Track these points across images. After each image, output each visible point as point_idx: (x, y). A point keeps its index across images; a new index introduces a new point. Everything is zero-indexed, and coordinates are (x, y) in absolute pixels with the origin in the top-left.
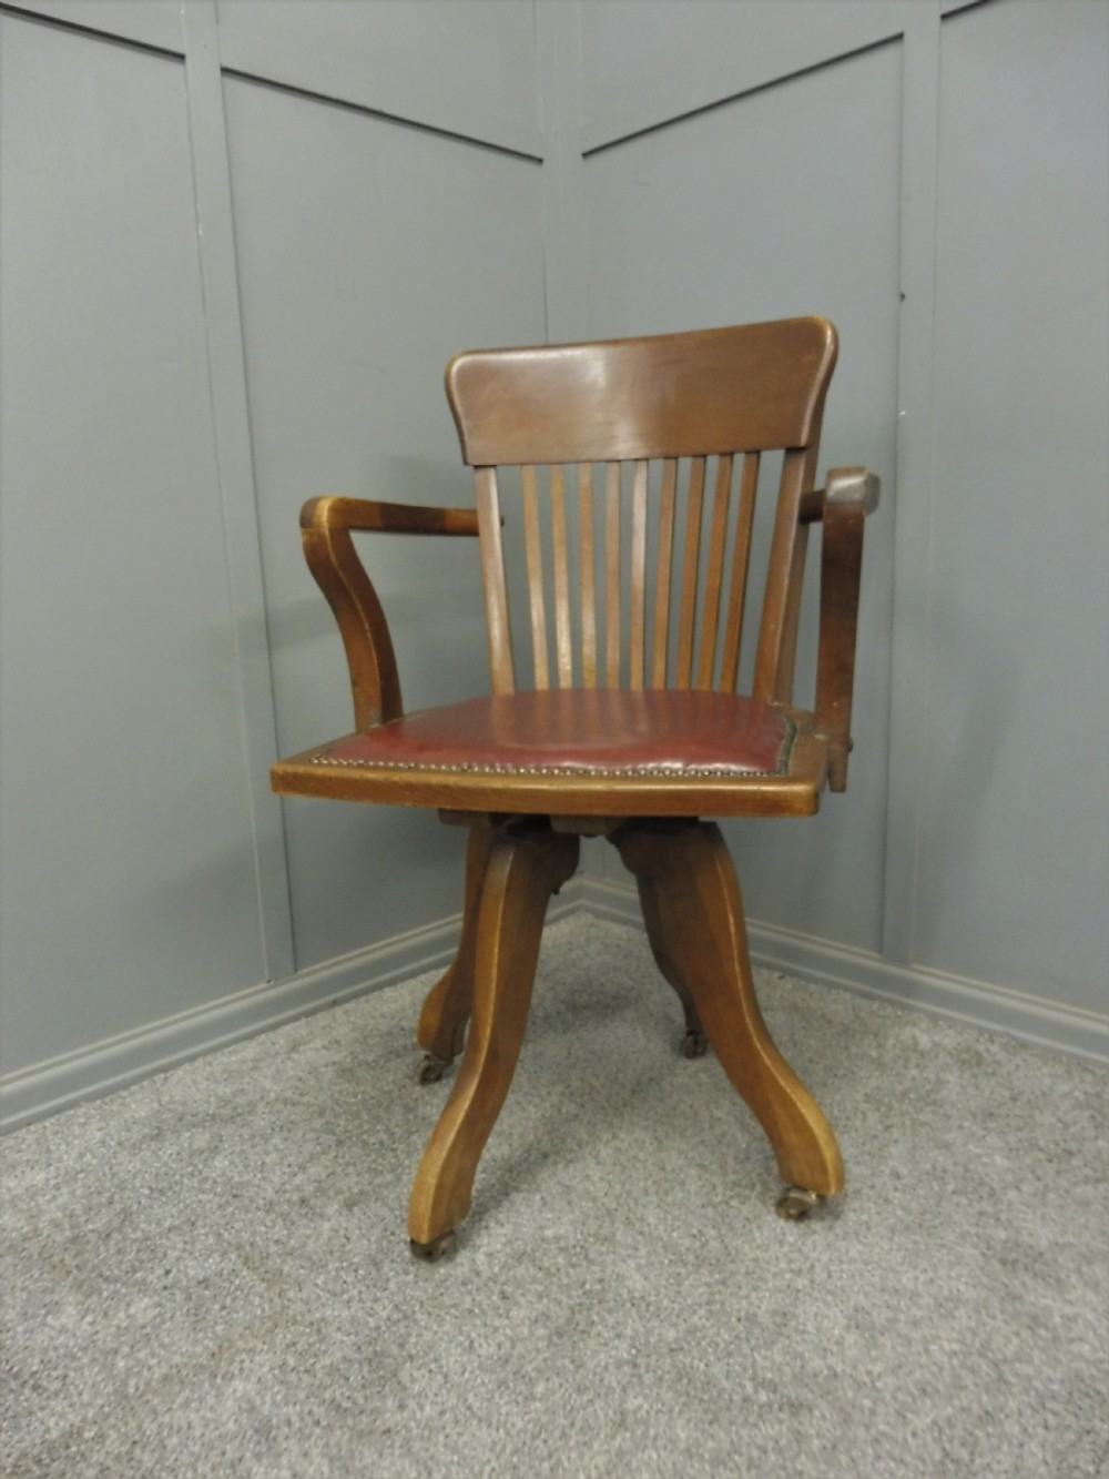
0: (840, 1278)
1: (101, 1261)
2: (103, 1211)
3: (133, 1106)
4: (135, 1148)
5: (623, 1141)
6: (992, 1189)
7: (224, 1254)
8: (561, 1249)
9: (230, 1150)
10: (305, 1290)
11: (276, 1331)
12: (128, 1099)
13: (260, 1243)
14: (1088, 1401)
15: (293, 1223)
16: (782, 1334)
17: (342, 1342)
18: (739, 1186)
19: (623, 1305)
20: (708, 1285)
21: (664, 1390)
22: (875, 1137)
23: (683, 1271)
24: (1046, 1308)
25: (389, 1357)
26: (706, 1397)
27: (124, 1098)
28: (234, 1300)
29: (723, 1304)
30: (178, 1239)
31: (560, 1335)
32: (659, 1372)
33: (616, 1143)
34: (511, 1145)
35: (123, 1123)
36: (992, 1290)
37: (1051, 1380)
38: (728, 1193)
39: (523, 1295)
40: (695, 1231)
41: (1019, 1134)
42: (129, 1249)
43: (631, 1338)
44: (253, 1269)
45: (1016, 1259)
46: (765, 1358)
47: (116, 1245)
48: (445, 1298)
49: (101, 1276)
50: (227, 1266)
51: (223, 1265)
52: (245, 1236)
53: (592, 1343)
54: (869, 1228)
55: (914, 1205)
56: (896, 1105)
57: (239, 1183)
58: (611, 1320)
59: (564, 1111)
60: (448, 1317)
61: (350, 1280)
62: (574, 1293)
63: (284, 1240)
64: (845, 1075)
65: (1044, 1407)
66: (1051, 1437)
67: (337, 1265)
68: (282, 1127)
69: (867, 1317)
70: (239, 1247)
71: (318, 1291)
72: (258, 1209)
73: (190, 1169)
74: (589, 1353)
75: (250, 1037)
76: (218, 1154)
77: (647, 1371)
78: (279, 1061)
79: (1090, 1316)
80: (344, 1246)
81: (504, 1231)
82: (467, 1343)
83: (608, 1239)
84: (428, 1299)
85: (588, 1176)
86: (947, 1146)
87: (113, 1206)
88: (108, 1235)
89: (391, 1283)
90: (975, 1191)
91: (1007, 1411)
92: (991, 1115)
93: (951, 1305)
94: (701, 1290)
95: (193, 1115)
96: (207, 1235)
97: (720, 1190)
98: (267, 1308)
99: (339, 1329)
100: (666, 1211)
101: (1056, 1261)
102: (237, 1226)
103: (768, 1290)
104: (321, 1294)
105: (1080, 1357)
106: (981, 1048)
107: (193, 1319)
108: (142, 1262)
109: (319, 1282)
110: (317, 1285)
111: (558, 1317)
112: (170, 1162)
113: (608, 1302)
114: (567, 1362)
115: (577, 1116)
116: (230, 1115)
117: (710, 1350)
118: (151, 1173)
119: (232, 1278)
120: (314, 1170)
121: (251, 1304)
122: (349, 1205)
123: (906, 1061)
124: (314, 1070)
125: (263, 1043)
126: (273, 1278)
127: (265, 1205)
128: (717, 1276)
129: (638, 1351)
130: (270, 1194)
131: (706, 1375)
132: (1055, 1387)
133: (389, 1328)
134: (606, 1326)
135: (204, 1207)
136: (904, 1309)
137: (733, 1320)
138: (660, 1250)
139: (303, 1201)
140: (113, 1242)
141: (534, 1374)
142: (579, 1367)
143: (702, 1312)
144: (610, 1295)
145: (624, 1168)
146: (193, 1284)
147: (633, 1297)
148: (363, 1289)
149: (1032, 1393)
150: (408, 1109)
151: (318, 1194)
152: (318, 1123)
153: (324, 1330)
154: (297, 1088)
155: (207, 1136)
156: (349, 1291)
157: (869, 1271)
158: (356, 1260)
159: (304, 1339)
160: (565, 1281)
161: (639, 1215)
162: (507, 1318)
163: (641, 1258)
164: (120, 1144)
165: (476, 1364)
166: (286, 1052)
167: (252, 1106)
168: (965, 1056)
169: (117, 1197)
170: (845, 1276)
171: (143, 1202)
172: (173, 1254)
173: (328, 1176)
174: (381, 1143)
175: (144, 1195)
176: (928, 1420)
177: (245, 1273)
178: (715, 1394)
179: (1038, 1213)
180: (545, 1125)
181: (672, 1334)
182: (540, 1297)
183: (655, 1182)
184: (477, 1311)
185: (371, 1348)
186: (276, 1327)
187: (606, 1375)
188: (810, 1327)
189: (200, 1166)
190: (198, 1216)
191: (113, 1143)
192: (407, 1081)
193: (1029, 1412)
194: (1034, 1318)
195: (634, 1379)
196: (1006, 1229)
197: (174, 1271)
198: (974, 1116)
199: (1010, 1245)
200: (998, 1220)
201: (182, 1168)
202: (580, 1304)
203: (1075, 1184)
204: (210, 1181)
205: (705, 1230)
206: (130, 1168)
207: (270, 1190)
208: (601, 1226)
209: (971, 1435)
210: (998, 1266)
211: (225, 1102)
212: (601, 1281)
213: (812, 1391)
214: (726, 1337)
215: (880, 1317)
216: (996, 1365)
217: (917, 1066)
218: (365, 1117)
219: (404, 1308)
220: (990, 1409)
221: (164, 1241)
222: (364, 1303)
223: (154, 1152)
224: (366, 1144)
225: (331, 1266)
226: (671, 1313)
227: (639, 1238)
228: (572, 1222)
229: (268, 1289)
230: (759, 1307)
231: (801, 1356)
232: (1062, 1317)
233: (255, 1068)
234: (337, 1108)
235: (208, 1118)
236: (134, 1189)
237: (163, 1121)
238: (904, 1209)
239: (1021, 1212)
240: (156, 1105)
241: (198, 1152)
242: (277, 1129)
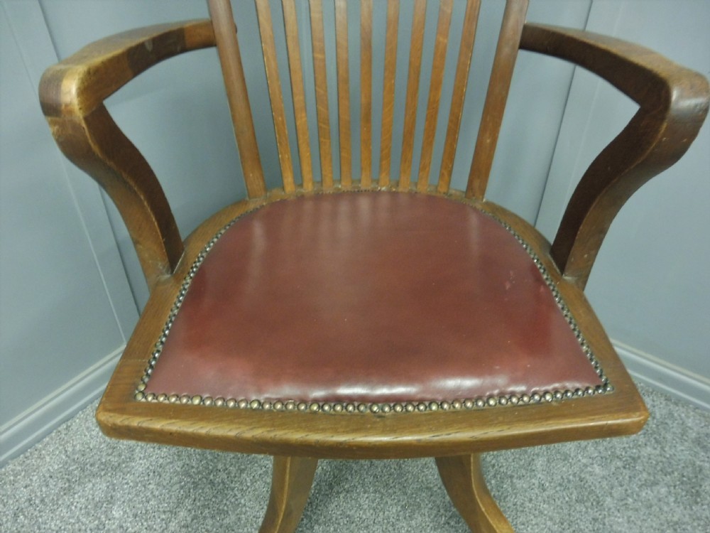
4: (55, 504)
6: (598, 496)
9: (122, 499)
27: (40, 451)
35: (42, 478)
38: (448, 514)
73: (96, 522)
76: (114, 504)
85: (360, 504)
90: (588, 499)
95: (91, 465)
97: (442, 511)
112: (81, 517)
120: (182, 514)
145: (383, 494)
155: (104, 486)
164: (43, 501)
173: (192, 520)
174: (223, 482)
179: (625, 517)
183: (402, 507)
189: (103, 518)
191: (37, 501)
203: (641, 488)
223: (68, 507)
224: (212, 482)
235: (102, 467)
237: (72, 472)
239: (616, 517)
240: (64, 457)
241: (100, 504)
242: (151, 474)
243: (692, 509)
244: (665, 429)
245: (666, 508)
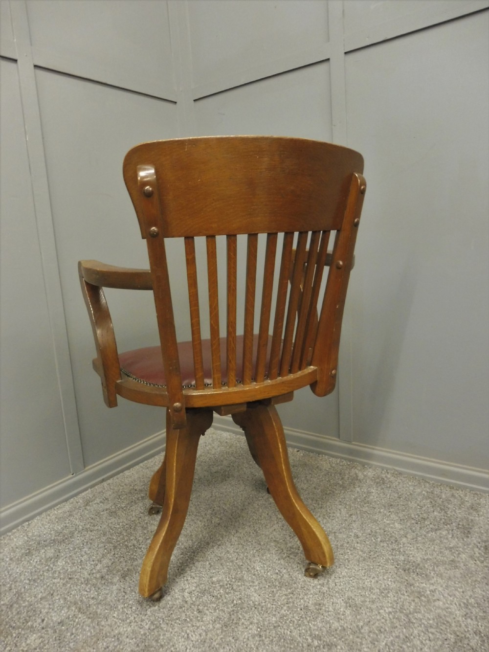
0: (340, 585)
1: (9, 619)
2: (7, 594)
3: (15, 540)
4: (19, 560)
5: (241, 533)
6: (396, 538)
7: (69, 608)
8: (221, 586)
9: (65, 556)
10: (109, 620)
11: (98, 642)
12: (12, 537)
13: (85, 600)
14: (444, 626)
15: (99, 589)
16: (320, 613)
17: (130, 643)
18: (293, 548)
19: (251, 609)
20: (286, 595)
21: (274, 645)
22: (346, 520)
23: (275, 590)
24: (423, 588)
25: (152, 647)
26: (292, 647)
27: (10, 536)
28: (77, 630)
29: (293, 603)
30: (46, 603)
31: (226, 626)
32: (271, 638)
33: (238, 535)
34: (192, 540)
35: (11, 549)
36: (401, 582)
37: (429, 619)
38: (289, 552)
39: (207, 610)
40: (277, 571)
41: (403, 513)
42: (23, 612)
43: (257, 623)
44: (84, 613)
45: (409, 568)
46: (314, 625)
47: (16, 610)
48: (173, 616)
49: (11, 627)
50: (71, 613)
51: (69, 613)
52: (78, 597)
53: (240, 628)
54: (349, 561)
55: (366, 549)
56: (353, 505)
57: (71, 572)
58: (247, 616)
59: (213, 522)
60: (176, 625)
61: (129, 612)
62: (230, 606)
63: (96, 597)
64: (330, 493)
65: (428, 632)
66: (432, 644)
67: (122, 606)
68: (87, 542)
69: (353, 601)
70: (75, 603)
71: (115, 620)
72: (82, 583)
73: (47, 568)
74: (240, 633)
75: (66, 500)
76: (59, 559)
77: (266, 638)
78: (81, 511)
79: (440, 589)
80: (124, 597)
81: (195, 581)
82: (186, 636)
83: (241, 579)
84: (166, 617)
85: (228, 551)
86: (376, 521)
87: (12, 591)
88: (11, 606)
89: (148, 611)
90: (389, 540)
91: (414, 635)
92: (391, 505)
93: (387, 591)
94: (284, 598)
95: (44, 541)
96: (59, 599)
97: (285, 551)
98: (93, 632)
99: (127, 637)
100: (264, 563)
101: (424, 567)
102: (73, 593)
103: (311, 594)
104: (117, 621)
105: (439, 607)
106: (384, 476)
107: (58, 642)
108: (30, 617)
109: (115, 615)
110: (114, 617)
111: (224, 618)
112: (37, 566)
113: (245, 608)
114: (231, 638)
115: (219, 524)
116: (62, 539)
117: (291, 625)
118: (28, 572)
119: (75, 619)
120: (105, 561)
121: (85, 630)
122: (124, 577)
123: (354, 485)
124: (98, 514)
125: (72, 503)
126: (94, 616)
127: (85, 581)
128: (289, 590)
129: (261, 629)
130: (86, 575)
131: (291, 636)
132: (431, 622)
133: (150, 634)
134: (245, 620)
135: (56, 586)
136: (368, 595)
137: (299, 609)
138: (264, 581)
139: (102, 577)
140: (15, 609)
141: (217, 646)
142: (236, 640)
143: (285, 608)
144: (245, 605)
145: (243, 546)
146: (56, 624)
147: (255, 605)
148: (136, 616)
149: (423, 626)
150: (144, 528)
151: (108, 573)
152: (104, 539)
153: (121, 639)
154: (91, 523)
155: (53, 551)
156: (129, 618)
157: (351, 580)
158: (131, 602)
159: (112, 644)
160: (225, 601)
161: (252, 567)
162: (202, 621)
163: (256, 586)
164: (11, 559)
165: (191, 645)
166: (84, 506)
167: (72, 533)
168: (377, 480)
169: (13, 586)
170: (342, 584)
171: (26, 587)
172: (44, 611)
173: (112, 564)
174: (134, 545)
175: (26, 583)
176: (384, 644)
177: (80, 616)
178: (296, 645)
179: (415, 547)
180: (206, 529)
181: (274, 619)
182: (215, 610)
183: (257, 551)
184: (188, 620)
185: (143, 644)
186: (98, 640)
187: (249, 642)
188: (331, 609)
189: (52, 566)
190: (54, 590)
191: (7, 559)
192: (141, 515)
193: (422, 634)
194: (419, 592)
195: (261, 642)
196: (403, 555)
197: (46, 619)
198: (385, 506)
199: (406, 562)
200: (400, 551)
201: (43, 568)
202: (233, 610)
203: (428, 532)
204: (57, 572)
205: (281, 570)
206: (18, 571)
207: (86, 573)
208: (237, 574)
209: (401, 647)
210: (403, 572)
211: (59, 533)
212: (240, 599)
213: (335, 638)
214: (297, 618)
215: (358, 600)
216: (407, 615)
217: (359, 486)
218: (125, 534)
219: (156, 623)
220: (408, 635)
221: (39, 605)
222: (137, 623)
223: (28, 561)
224: (127, 546)
225: (119, 607)
226: (272, 610)
227: (254, 577)
228: (224, 573)
229: (92, 622)
230: (309, 603)
231: (329, 622)
232: (430, 591)
233: (70, 515)
234: (111, 531)
235: (52, 542)
236: (21, 581)
237: (31, 545)
238: (362, 551)
239: (408, 547)
240: (26, 538)
241: (50, 559)
242: (85, 544)
243: (463, 540)
244: (448, 503)
245: (445, 541)
